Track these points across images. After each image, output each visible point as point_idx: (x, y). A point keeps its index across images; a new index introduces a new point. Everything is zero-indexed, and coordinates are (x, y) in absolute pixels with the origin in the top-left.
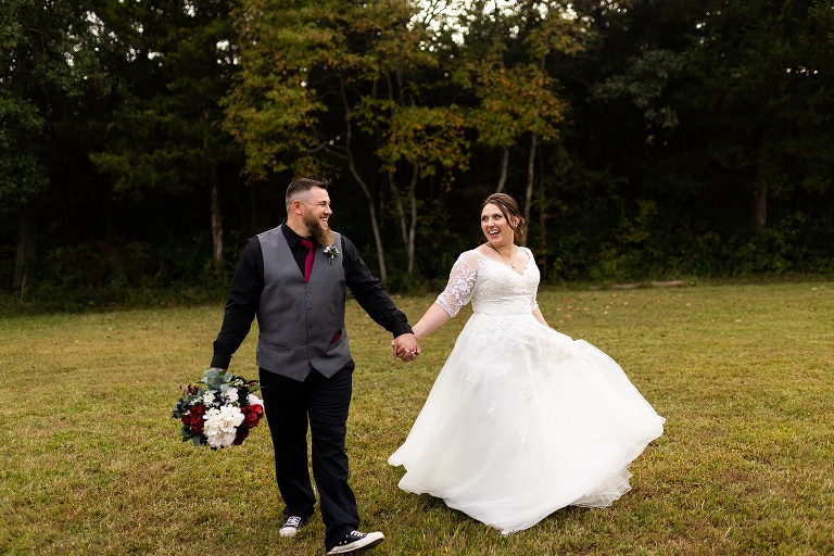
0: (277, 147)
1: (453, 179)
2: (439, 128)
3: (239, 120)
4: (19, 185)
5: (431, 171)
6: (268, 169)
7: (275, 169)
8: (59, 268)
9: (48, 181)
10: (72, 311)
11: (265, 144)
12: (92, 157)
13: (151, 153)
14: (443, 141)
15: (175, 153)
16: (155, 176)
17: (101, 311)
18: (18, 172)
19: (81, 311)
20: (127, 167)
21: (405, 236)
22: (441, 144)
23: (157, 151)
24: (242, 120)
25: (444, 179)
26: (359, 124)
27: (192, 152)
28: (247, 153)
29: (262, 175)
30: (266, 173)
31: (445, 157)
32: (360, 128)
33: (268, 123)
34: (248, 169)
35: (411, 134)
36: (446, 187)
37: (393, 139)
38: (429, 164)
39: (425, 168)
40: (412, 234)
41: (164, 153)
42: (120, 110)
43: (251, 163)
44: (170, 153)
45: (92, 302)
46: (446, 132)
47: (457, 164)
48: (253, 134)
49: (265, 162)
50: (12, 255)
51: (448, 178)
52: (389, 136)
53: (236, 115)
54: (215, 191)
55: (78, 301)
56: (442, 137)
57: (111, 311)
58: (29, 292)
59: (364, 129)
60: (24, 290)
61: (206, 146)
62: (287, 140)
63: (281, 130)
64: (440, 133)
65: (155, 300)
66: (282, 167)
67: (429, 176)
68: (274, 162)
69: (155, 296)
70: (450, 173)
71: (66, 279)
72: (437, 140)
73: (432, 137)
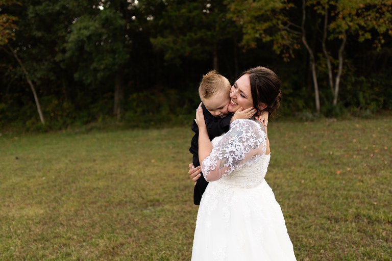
0: (265, 26)
1: (383, 41)
2: (375, 6)
3: (236, 11)
4: (114, 59)
5: (368, 36)
6: (258, 40)
7: (264, 40)
8: (135, 104)
9: (128, 56)
10: (143, 128)
11: (257, 24)
12: (152, 40)
13: (185, 35)
14: (378, 15)
15: (199, 34)
16: (188, 49)
17: (158, 128)
18: (113, 52)
19: (147, 128)
20: (172, 45)
21: (331, 83)
22: (377, 17)
23: (188, 34)
24: (239, 12)
25: (377, 41)
26: (316, 8)
27: (209, 33)
28: (244, 31)
29: (253, 45)
30: (256, 43)
31: (379, 26)
32: (316, 10)
33: (260, 9)
34: (244, 42)
35: (354, 12)
36: (377, 47)
37: (340, 16)
38: (366, 31)
39: (363, 35)
40: (338, 80)
41: (193, 35)
42: (167, 11)
43: (246, 37)
44: (196, 35)
45: (152, 123)
46: (381, 8)
47: (387, 30)
48: (249, 18)
49: (257, 35)
50: (112, 98)
51: (380, 41)
52: (337, 15)
53: (236, 9)
54: (215, 59)
55: (146, 122)
56: (377, 12)
57: (163, 128)
58: (122, 117)
59: (318, 12)
60: (119, 116)
61: (217, 29)
62: (272, 20)
63: (268, 13)
64: (375, 9)
65: (186, 122)
66: (268, 38)
67: (367, 40)
68: (263, 35)
69: (186, 119)
70: (381, 37)
71: (139, 110)
72: (373, 15)
73: (369, 13)
